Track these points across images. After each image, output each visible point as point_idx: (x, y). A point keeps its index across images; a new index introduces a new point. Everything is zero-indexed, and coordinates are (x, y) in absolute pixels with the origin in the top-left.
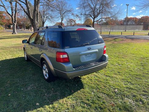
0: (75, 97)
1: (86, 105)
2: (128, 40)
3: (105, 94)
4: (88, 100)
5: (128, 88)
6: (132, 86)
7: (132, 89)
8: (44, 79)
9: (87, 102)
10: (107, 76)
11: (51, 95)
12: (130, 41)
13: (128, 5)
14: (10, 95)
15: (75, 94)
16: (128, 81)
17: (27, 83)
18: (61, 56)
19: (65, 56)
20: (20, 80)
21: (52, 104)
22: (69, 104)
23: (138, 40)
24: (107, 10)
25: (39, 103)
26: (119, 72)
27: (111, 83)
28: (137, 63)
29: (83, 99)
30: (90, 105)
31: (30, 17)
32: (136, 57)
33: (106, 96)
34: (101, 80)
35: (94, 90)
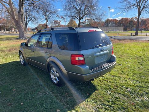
0: (93, 100)
1: (108, 107)
2: (115, 40)
3: (120, 94)
4: (108, 101)
5: (138, 86)
6: (140, 85)
7: (142, 87)
8: (52, 84)
9: (108, 103)
10: (113, 76)
12: (117, 41)
14: (22, 103)
15: (92, 96)
16: (135, 80)
18: (77, 59)
19: (81, 58)
20: (26, 87)
21: (74, 109)
22: (91, 108)
25: (59, 109)
26: (123, 72)
27: (121, 82)
28: (135, 62)
29: (102, 101)
30: (112, 107)
31: (14, 18)
32: (130, 56)
33: (122, 96)
34: (110, 80)
35: (109, 91)
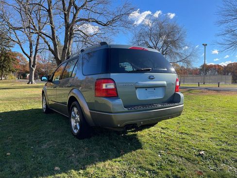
0: (126, 161)
1: (147, 172)
3: (181, 157)
4: (152, 165)
5: (223, 149)
6: (229, 148)
7: (231, 151)
8: (72, 135)
9: (150, 167)
10: (182, 133)
11: (82, 156)
13: (205, 45)
14: (8, 154)
15: (127, 156)
16: (221, 141)
17: (42, 139)
18: (104, 86)
21: (84, 169)
22: (115, 170)
23: (227, 92)
24: (174, 50)
25: (60, 167)
26: (203, 129)
27: (191, 142)
28: (233, 117)
29: (141, 163)
30: (157, 173)
32: (228, 110)
33: (185, 161)
34: (173, 138)
35: (161, 151)
